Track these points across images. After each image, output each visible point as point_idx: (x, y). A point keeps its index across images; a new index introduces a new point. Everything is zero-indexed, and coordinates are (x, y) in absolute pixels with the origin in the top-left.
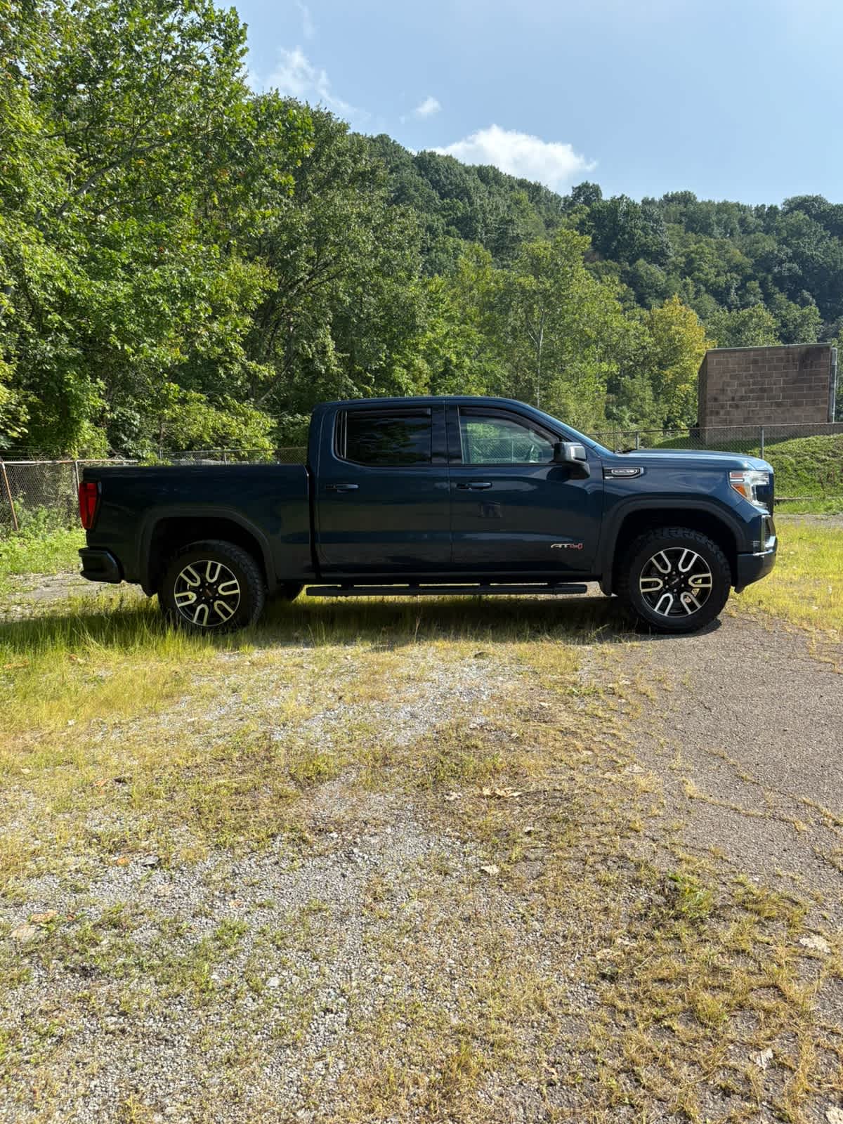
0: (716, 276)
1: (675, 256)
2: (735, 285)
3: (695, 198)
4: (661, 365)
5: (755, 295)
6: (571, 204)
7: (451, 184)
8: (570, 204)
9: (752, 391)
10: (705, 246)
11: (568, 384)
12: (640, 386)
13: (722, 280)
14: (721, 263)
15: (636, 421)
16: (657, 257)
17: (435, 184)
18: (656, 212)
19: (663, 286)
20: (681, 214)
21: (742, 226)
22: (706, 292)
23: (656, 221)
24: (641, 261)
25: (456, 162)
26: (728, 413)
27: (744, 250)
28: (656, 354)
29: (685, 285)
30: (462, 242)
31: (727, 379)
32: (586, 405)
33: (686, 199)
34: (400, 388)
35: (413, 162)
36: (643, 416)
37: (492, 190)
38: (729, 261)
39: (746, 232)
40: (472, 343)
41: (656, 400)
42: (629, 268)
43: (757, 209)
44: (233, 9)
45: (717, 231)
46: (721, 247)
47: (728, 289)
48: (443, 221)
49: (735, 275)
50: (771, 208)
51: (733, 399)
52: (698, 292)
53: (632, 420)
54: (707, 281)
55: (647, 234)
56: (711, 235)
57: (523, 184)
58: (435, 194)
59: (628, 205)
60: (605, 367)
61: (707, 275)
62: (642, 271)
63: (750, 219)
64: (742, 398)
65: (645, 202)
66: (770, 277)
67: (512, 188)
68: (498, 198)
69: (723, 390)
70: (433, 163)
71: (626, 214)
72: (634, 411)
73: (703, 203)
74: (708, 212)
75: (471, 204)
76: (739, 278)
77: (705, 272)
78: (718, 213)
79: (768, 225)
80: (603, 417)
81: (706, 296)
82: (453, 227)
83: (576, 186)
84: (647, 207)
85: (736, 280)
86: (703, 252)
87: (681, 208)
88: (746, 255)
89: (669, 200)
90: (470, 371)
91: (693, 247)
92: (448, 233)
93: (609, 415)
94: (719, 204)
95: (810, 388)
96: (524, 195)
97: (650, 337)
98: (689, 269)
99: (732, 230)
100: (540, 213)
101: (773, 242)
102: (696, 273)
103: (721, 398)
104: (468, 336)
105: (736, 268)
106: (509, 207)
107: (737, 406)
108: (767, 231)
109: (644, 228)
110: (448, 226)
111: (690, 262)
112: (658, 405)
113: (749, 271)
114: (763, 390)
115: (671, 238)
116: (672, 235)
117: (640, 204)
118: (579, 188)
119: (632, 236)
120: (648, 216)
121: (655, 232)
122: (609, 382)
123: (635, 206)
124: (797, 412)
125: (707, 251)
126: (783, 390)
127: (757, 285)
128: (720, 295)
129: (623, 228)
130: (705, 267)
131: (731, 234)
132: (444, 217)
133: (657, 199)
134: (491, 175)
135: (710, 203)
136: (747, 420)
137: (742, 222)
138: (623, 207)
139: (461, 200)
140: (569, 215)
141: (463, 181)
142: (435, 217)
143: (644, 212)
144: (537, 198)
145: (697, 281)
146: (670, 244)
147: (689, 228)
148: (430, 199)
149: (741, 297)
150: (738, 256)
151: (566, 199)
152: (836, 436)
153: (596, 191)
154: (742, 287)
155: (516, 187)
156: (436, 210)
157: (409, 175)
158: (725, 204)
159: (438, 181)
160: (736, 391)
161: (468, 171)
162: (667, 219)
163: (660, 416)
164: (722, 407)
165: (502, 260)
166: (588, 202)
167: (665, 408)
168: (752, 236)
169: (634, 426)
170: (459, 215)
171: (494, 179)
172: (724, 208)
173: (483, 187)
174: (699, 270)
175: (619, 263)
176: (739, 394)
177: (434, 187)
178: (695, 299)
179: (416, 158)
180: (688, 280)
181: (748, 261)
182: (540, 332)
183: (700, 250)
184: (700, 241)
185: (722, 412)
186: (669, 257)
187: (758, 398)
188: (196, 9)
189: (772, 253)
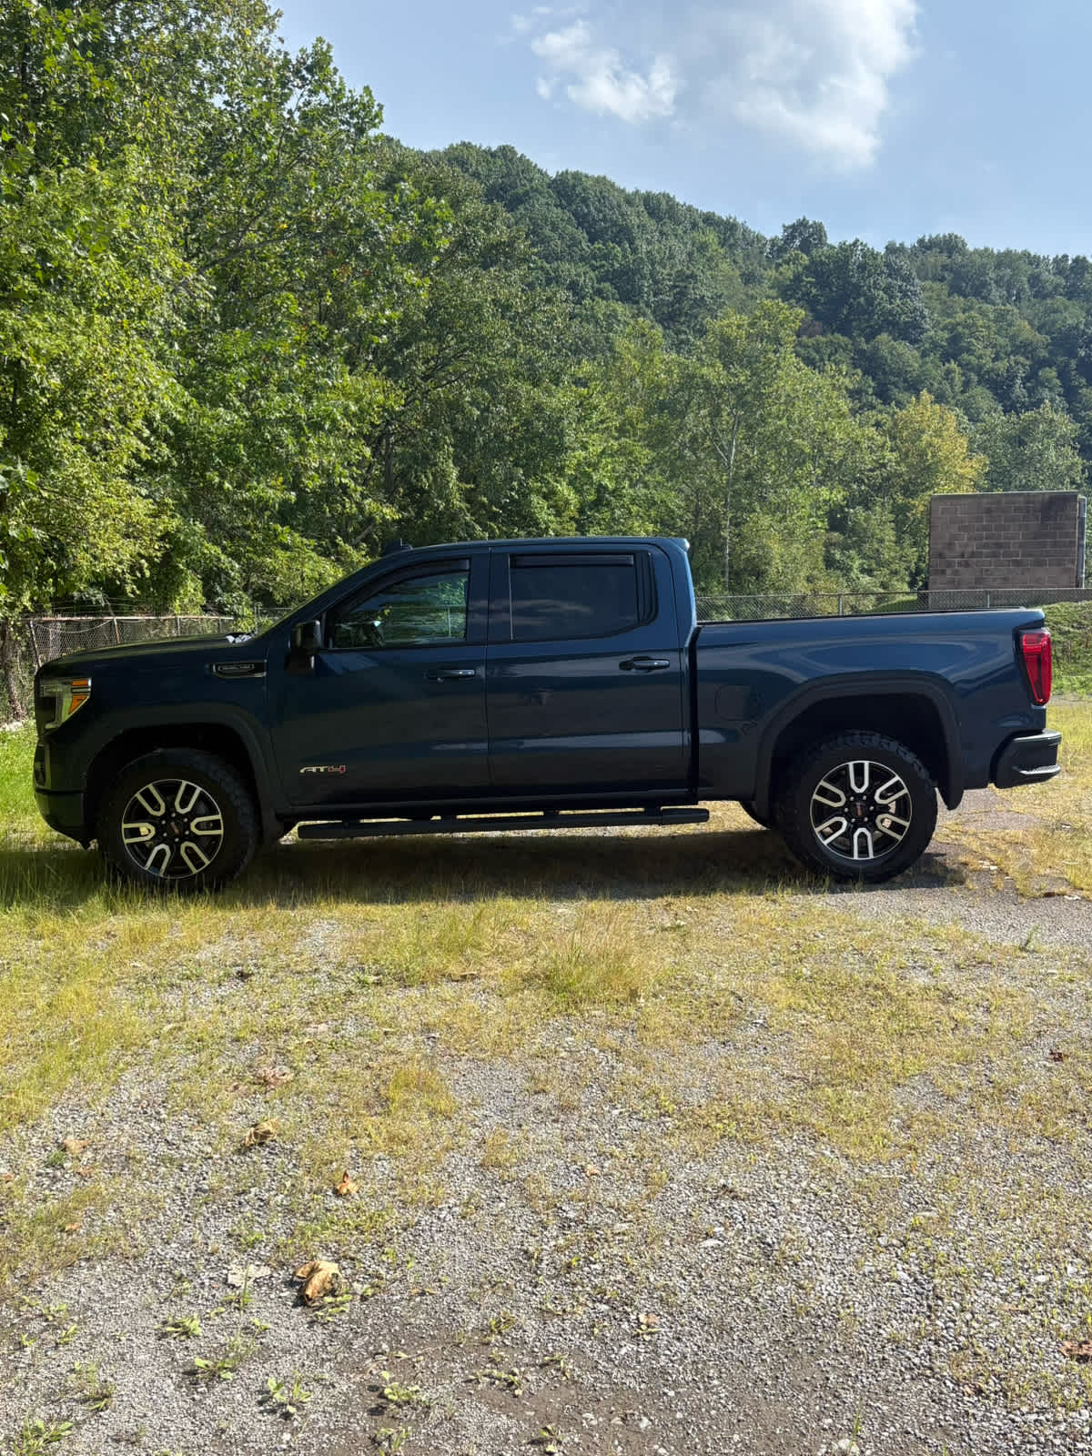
0: (994, 360)
1: (933, 332)
2: (1021, 374)
3: (964, 244)
4: (909, 491)
5: (1051, 390)
6: (782, 250)
7: (604, 219)
8: (779, 248)
9: (986, 546)
10: (978, 316)
11: (769, 518)
12: (877, 521)
13: (1002, 366)
14: (1001, 341)
15: (869, 572)
16: (908, 331)
17: (582, 220)
18: (904, 263)
19: (915, 374)
20: (944, 267)
21: (1032, 286)
22: (979, 383)
23: (907, 279)
24: (884, 336)
25: (613, 185)
26: (956, 573)
27: (1036, 322)
28: (900, 475)
29: (949, 372)
30: (620, 308)
31: (954, 530)
32: (797, 549)
33: (950, 245)
34: (537, 524)
35: (549, 187)
36: (880, 564)
37: (665, 229)
38: (1013, 338)
39: (1041, 295)
40: (636, 461)
41: (898, 542)
42: (865, 347)
43: (1056, 261)
44: (367, 89)
45: (996, 293)
46: (1001, 317)
47: (1012, 378)
48: (592, 274)
49: (1021, 359)
50: (1076, 260)
51: (962, 556)
52: (966, 384)
53: (863, 571)
54: (981, 368)
55: (892, 297)
56: (986, 299)
57: (709, 219)
58: (582, 235)
59: (864, 256)
60: (825, 493)
61: (980, 357)
62: (884, 352)
63: (1045, 276)
64: (973, 555)
65: (891, 249)
66: (1073, 363)
67: (694, 226)
68: (673, 241)
69: (950, 545)
70: (578, 189)
71: (862, 267)
72: (865, 557)
73: (976, 251)
74: (984, 266)
75: (634, 251)
76: (1028, 363)
77: (977, 354)
78: (998, 266)
79: (1073, 285)
80: (822, 565)
81: (979, 389)
82: (607, 285)
83: (788, 223)
84: (892, 258)
85: (1023, 366)
86: (974, 324)
87: (944, 258)
88: (1039, 330)
89: (925, 246)
90: (633, 501)
91: (960, 317)
92: (599, 292)
93: (830, 562)
94: (1000, 255)
95: (1055, 544)
96: (711, 237)
97: (892, 451)
98: (953, 349)
99: (1018, 294)
100: (735, 262)
101: (1079, 312)
102: (965, 356)
103: (947, 553)
104: (631, 453)
105: (1023, 348)
106: (690, 255)
107: (967, 565)
108: (1070, 295)
109: (887, 289)
110: (599, 282)
111: (955, 339)
112: (902, 549)
113: (1043, 353)
114: (999, 546)
115: (926, 301)
116: (931, 298)
117: (883, 252)
118: (793, 226)
119: (870, 301)
120: (893, 272)
121: (905, 295)
122: (831, 514)
123: (874, 256)
124: (1040, 572)
125: (980, 323)
126: (1021, 545)
127: (1054, 374)
128: (1000, 388)
129: (857, 287)
130: (978, 347)
131: (1018, 298)
132: (594, 268)
133: (908, 245)
134: (664, 206)
135: (986, 253)
136: (979, 581)
137: (1035, 280)
138: (858, 257)
139: (619, 244)
140: (779, 265)
141: (622, 215)
142: (581, 270)
143: (888, 265)
144: (732, 241)
145: (966, 367)
146: (926, 312)
147: (955, 289)
148: (575, 242)
149: (1031, 391)
150: (1026, 331)
151: (773, 242)
152: (1084, 603)
153: (818, 230)
154: (1032, 376)
155: (701, 224)
156: (582, 259)
157: (543, 206)
158: (1008, 253)
159: (586, 215)
160: (966, 545)
161: (629, 201)
162: (922, 274)
163: (904, 565)
164: (949, 565)
165: (678, 333)
166: (805, 247)
167: (912, 553)
168: (1049, 301)
169: (865, 579)
170: (617, 265)
171: (667, 212)
172: (1006, 260)
173: (651, 224)
174: (969, 351)
175: (851, 337)
176: (970, 550)
177: (580, 224)
178: (963, 392)
179: (555, 181)
180: (953, 365)
181: (1042, 338)
182: (730, 444)
183: (970, 321)
184: (971, 308)
185: (949, 571)
186: (924, 331)
187: (994, 555)
188: (326, 90)
189: (1076, 327)
